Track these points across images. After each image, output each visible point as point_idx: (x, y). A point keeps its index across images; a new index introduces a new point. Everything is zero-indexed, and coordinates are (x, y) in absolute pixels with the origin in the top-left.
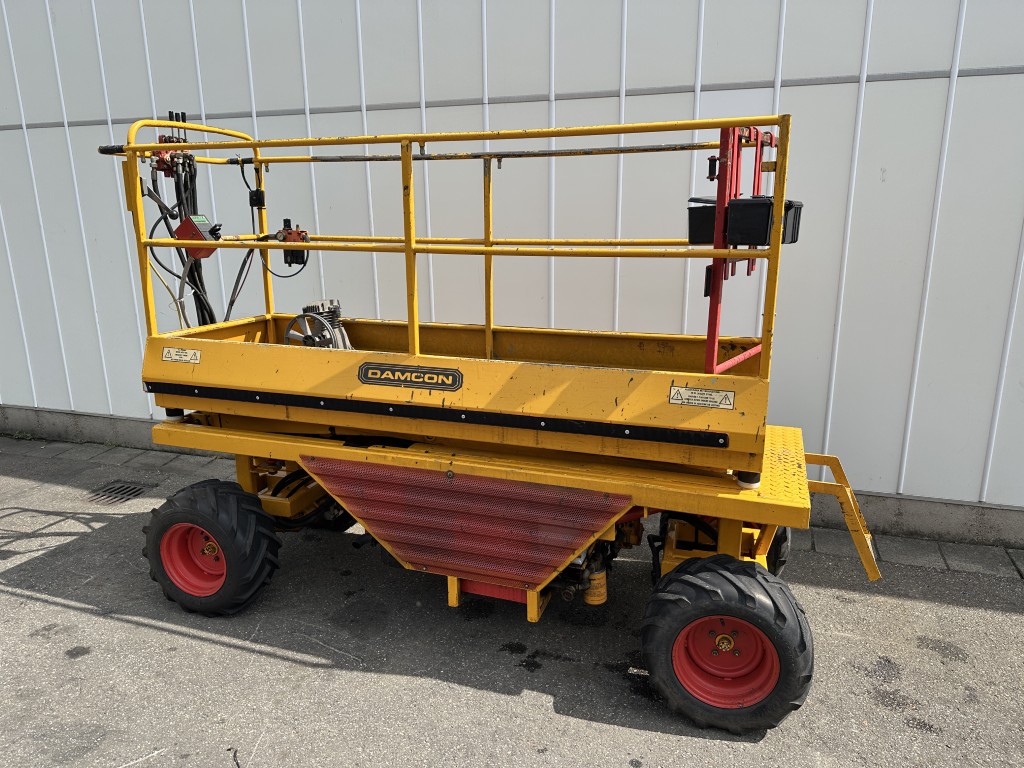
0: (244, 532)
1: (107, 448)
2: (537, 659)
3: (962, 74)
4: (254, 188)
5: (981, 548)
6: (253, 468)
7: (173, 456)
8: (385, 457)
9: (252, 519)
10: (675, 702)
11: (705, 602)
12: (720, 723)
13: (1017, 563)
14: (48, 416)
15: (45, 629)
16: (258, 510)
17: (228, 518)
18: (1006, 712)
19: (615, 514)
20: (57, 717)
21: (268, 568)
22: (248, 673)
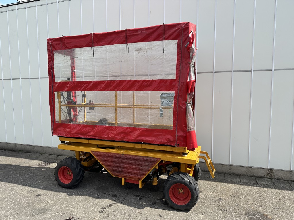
0: (77, 169)
1: (41, 154)
2: (142, 198)
3: (234, 71)
4: (83, 94)
5: (249, 177)
6: (80, 155)
7: (57, 156)
8: (109, 151)
9: (79, 165)
10: (170, 204)
11: (175, 180)
12: (179, 209)
13: (257, 180)
14: (27, 146)
15: (31, 191)
16: (80, 164)
17: (74, 165)
18: (243, 208)
19: (157, 162)
20: (35, 207)
21: (82, 177)
22: (77, 199)
